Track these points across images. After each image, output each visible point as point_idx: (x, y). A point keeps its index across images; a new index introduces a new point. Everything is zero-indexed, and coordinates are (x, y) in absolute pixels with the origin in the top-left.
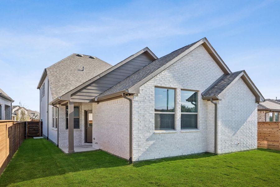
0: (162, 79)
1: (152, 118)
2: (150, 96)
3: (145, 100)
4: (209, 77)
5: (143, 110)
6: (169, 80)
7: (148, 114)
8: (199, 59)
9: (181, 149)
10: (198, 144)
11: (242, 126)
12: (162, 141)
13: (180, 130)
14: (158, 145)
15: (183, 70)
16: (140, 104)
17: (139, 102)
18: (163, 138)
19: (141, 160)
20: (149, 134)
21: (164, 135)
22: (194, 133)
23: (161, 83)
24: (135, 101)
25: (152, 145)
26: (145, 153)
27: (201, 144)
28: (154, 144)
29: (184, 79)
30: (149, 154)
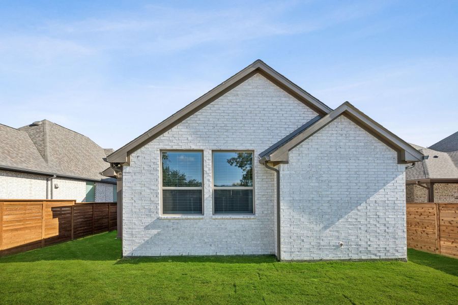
0: (173, 139)
1: (155, 196)
2: (152, 164)
3: (143, 171)
4: (277, 126)
5: (139, 185)
6: (188, 138)
7: (148, 191)
8: (250, 98)
9: (213, 245)
10: (253, 240)
11: (352, 210)
12: (173, 230)
13: (211, 215)
14: (166, 237)
15: (217, 120)
16: (134, 177)
17: (133, 175)
18: (175, 226)
19: (136, 255)
20: (149, 219)
21: (177, 221)
22: (243, 220)
23: (172, 144)
24: (126, 173)
25: (155, 235)
26: (142, 246)
27: (260, 240)
28: (159, 234)
29: (218, 133)
30: (150, 249)
